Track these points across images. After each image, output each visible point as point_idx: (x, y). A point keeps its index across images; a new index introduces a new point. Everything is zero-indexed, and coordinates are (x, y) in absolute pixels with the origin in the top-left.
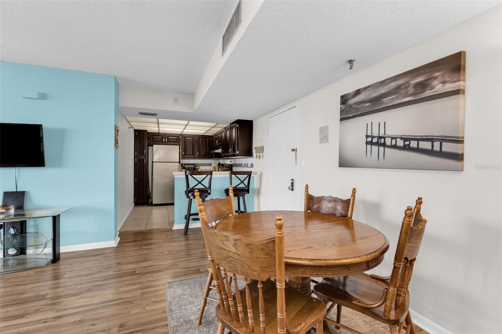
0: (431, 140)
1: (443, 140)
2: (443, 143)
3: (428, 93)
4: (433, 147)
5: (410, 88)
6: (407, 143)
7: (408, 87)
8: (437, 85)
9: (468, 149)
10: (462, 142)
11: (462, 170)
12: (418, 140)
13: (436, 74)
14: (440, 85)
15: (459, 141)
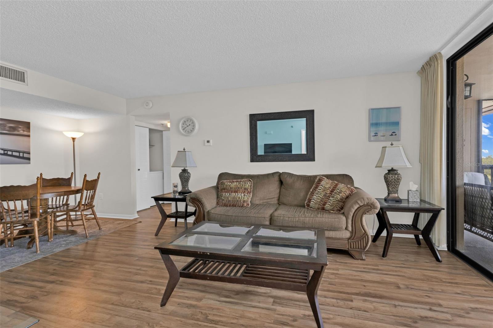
0: (19, 152)
1: (24, 152)
2: (24, 154)
3: (16, 132)
4: (19, 155)
5: (6, 127)
6: (6, 152)
7: (6, 126)
8: (21, 131)
9: (32, 156)
10: (30, 154)
11: (30, 163)
12: (12, 151)
13: (20, 126)
14: (22, 132)
15: (29, 153)
